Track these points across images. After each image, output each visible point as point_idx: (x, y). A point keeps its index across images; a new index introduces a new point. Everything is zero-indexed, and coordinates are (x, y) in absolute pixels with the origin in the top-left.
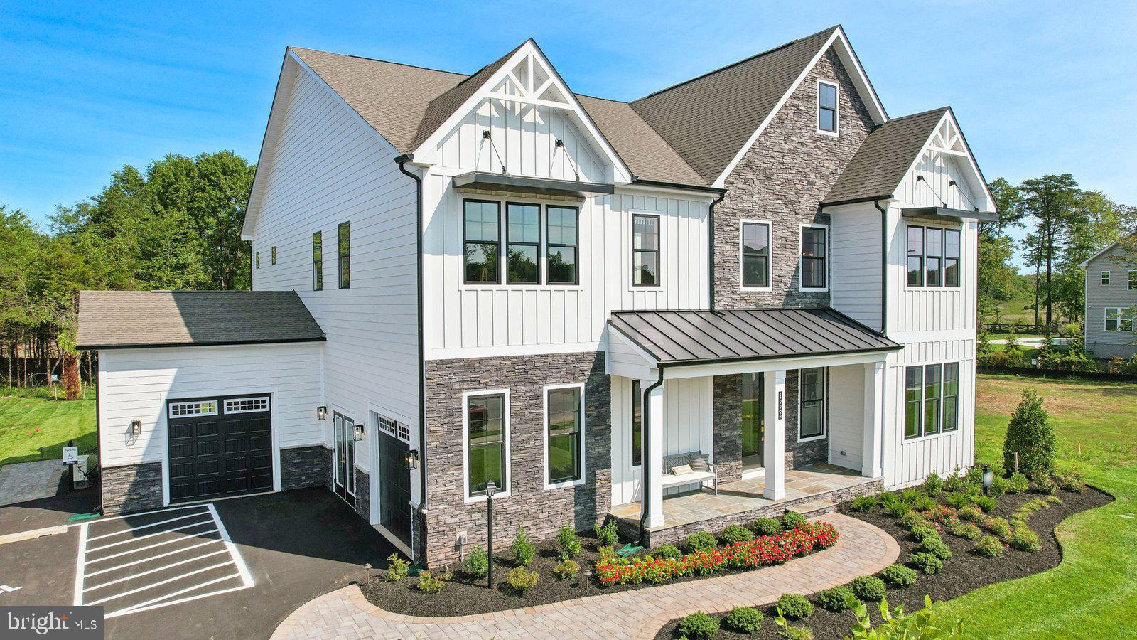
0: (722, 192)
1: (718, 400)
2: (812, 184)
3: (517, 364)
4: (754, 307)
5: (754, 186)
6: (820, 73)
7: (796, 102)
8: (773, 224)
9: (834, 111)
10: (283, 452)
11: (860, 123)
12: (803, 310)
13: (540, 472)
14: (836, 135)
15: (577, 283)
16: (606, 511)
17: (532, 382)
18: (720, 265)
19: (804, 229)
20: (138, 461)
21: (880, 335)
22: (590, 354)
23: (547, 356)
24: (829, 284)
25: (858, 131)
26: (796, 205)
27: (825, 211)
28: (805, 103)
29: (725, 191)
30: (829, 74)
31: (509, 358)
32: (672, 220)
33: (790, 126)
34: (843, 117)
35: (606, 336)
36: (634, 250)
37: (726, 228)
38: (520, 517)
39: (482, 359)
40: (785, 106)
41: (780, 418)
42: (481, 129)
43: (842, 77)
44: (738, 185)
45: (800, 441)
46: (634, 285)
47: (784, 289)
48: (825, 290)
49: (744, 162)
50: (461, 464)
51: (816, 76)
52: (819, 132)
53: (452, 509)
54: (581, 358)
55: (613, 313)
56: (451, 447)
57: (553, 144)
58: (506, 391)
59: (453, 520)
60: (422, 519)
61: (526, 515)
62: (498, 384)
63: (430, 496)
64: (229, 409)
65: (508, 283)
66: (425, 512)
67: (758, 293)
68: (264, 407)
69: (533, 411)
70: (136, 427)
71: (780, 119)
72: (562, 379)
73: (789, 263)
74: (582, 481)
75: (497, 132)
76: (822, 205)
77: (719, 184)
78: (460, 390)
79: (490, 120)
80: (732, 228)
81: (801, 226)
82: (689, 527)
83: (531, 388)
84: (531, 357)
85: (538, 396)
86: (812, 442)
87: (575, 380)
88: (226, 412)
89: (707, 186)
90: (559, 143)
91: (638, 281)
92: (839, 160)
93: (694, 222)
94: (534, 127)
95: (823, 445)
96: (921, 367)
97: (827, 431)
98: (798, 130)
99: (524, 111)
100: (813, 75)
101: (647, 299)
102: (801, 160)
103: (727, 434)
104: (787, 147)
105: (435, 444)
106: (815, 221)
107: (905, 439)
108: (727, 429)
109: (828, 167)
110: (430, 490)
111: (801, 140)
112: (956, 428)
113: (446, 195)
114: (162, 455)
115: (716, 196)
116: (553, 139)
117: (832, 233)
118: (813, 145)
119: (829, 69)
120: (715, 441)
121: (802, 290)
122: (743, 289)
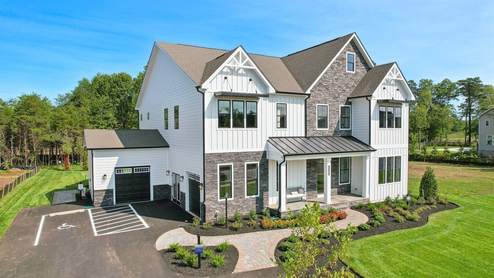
0: (309, 95)
1: (308, 169)
2: (345, 91)
3: (236, 155)
4: (322, 135)
5: (322, 92)
6: (348, 50)
7: (338, 61)
8: (329, 106)
9: (353, 64)
10: (154, 186)
11: (364, 67)
12: (341, 136)
13: (244, 192)
14: (354, 72)
15: (257, 127)
16: (267, 206)
17: (241, 161)
18: (309, 121)
19: (341, 107)
20: (106, 188)
21: (368, 145)
22: (261, 152)
23: (246, 152)
24: (351, 127)
25: (363, 71)
26: (338, 99)
27: (350, 100)
28: (342, 61)
29: (310, 94)
30: (351, 50)
31: (233, 153)
32: (291, 105)
33: (336, 70)
34: (357, 65)
35: (267, 146)
36: (277, 116)
37: (311, 108)
38: (237, 207)
39: (224, 153)
40: (334, 63)
41: (329, 175)
42: (224, 76)
43: (357, 51)
44: (316, 92)
45: (340, 184)
46: (277, 128)
47: (333, 129)
48: (350, 129)
49: (318, 84)
50: (217, 188)
51: (346, 51)
52: (347, 71)
53: (214, 203)
54: (258, 153)
55: (269, 138)
56: (214, 183)
57: (248, 80)
58: (232, 164)
59: (214, 207)
60: (204, 206)
61: (239, 206)
62: (229, 161)
63: (207, 199)
64: (136, 171)
65: (233, 128)
66: (205, 204)
67: (323, 130)
68: (148, 170)
69: (241, 171)
70: (105, 177)
71: (332, 67)
72: (251, 160)
73: (336, 119)
74: (258, 196)
75: (229, 77)
76: (348, 98)
77: (308, 92)
78: (217, 164)
79: (227, 73)
80: (313, 107)
81: (340, 106)
82: (295, 211)
83: (241, 163)
84: (241, 153)
85: (243, 166)
86: (345, 185)
87: (256, 161)
88: (135, 172)
89: (304, 93)
90: (250, 80)
91: (279, 126)
92: (355, 82)
93: (299, 105)
94: (242, 75)
95: (349, 186)
96: (385, 157)
97: (351, 181)
98: (339, 71)
99: (239, 69)
100: (345, 51)
101: (282, 133)
102: (340, 82)
103: (312, 181)
104: (335, 77)
105: (208, 181)
106: (346, 104)
107: (379, 184)
108: (311, 179)
109: (351, 84)
110: (207, 196)
111: (340, 75)
112: (400, 181)
113: (212, 99)
114: (113, 187)
115: (307, 96)
116: (249, 78)
117: (352, 108)
118: (345, 77)
119: (352, 49)
120: (307, 183)
121: (340, 129)
122: (317, 129)
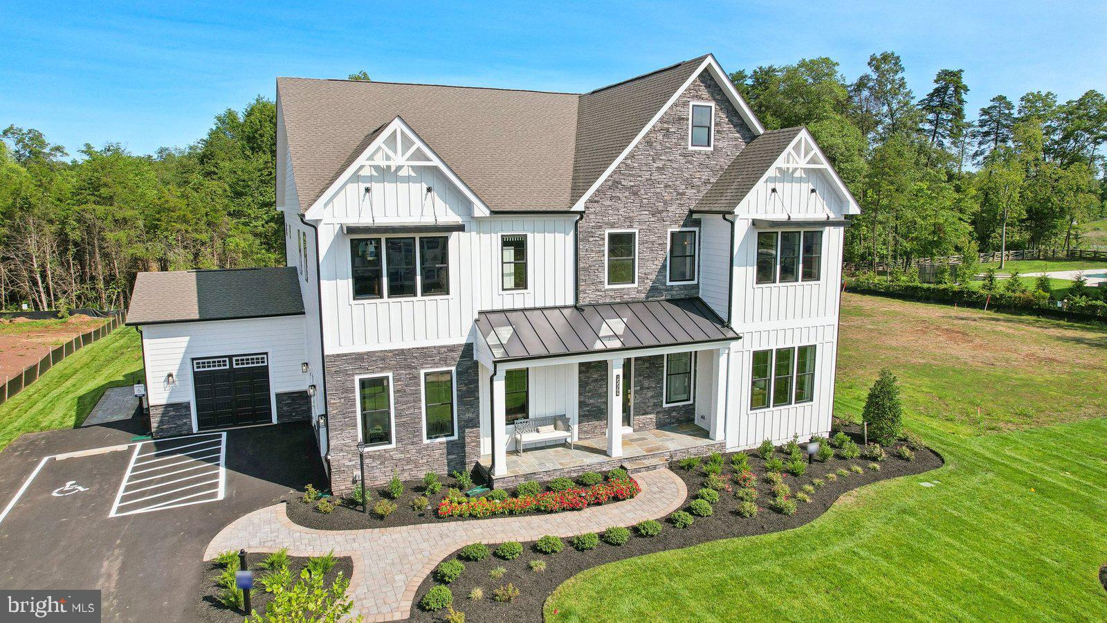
0: (581, 213)
2: (684, 194)
3: (398, 355)
4: (619, 301)
5: (620, 202)
6: (693, 97)
7: (666, 126)
8: (639, 232)
9: (709, 129)
10: (278, 396)
11: (738, 135)
12: (667, 300)
13: (420, 430)
14: (711, 149)
15: (448, 293)
16: (476, 459)
17: (410, 367)
18: (585, 269)
19: (673, 234)
21: (725, 324)
22: (459, 345)
23: (423, 348)
24: (698, 277)
25: (735, 143)
26: (664, 214)
27: (695, 216)
28: (676, 126)
29: (584, 212)
30: (703, 96)
31: (391, 351)
32: (539, 236)
33: (659, 147)
34: (718, 132)
35: (473, 333)
36: (503, 263)
37: (591, 239)
38: (404, 462)
39: (369, 352)
40: (653, 130)
41: (617, 395)
42: (363, 186)
43: (718, 97)
44: (604, 203)
45: (665, 405)
46: (503, 289)
47: (650, 285)
48: (695, 282)
49: (610, 183)
50: (355, 425)
51: (689, 99)
52: (691, 148)
53: (350, 456)
54: (452, 349)
55: (480, 313)
56: (347, 414)
57: (425, 191)
58: (390, 375)
59: (350, 463)
60: (328, 461)
61: (409, 461)
62: (383, 370)
63: (332, 447)
64: (237, 364)
65: (389, 297)
66: (329, 457)
67: (623, 289)
68: (263, 362)
69: (412, 388)
70: (170, 378)
71: (648, 142)
72: (435, 364)
73: (656, 263)
74: (456, 437)
75: (376, 187)
76: (691, 212)
77: (579, 206)
78: (353, 375)
79: (371, 179)
80: (597, 239)
81: (669, 230)
83: (410, 372)
84: (409, 349)
85: (417, 378)
86: (678, 406)
87: (447, 365)
88: (235, 366)
89: (568, 209)
90: (429, 190)
91: (510, 281)
92: (712, 171)
93: (560, 236)
94: (408, 179)
95: (690, 410)
96: (772, 350)
97: (694, 397)
98: (666, 150)
99: (399, 169)
100: (686, 99)
101: (518, 300)
102: (671, 175)
103: (591, 401)
104: (655, 165)
105: (335, 412)
106: (684, 225)
107: (751, 409)
108: (590, 398)
109: (700, 178)
110: (332, 443)
111: (670, 158)
112: (811, 400)
113: (337, 236)
114: (188, 395)
115: (578, 217)
116: (425, 187)
117: (702, 234)
118: (684, 161)
119: (704, 92)
120: (580, 407)
121: (668, 283)
122: (607, 287)
